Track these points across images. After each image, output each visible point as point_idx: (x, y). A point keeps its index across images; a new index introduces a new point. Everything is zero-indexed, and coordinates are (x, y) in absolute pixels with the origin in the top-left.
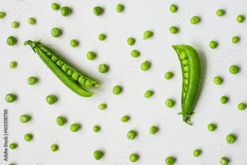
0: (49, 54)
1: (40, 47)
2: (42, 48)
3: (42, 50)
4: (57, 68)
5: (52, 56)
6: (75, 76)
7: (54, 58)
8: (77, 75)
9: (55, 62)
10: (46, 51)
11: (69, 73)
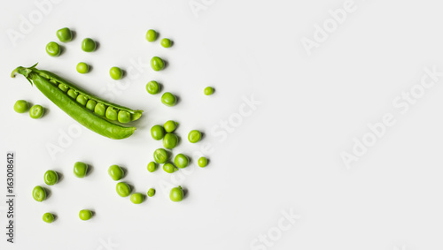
0: (54, 81)
1: (38, 74)
2: (42, 74)
3: (43, 78)
4: (70, 101)
5: (58, 84)
6: (99, 109)
7: (62, 86)
8: (102, 106)
9: (65, 93)
10: (48, 77)
11: (89, 105)
